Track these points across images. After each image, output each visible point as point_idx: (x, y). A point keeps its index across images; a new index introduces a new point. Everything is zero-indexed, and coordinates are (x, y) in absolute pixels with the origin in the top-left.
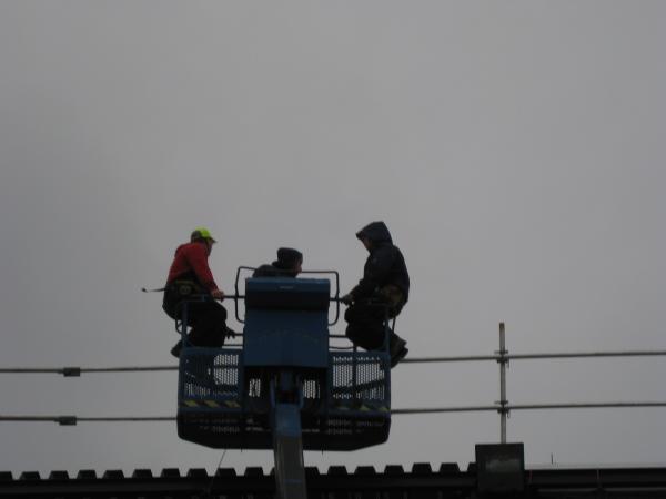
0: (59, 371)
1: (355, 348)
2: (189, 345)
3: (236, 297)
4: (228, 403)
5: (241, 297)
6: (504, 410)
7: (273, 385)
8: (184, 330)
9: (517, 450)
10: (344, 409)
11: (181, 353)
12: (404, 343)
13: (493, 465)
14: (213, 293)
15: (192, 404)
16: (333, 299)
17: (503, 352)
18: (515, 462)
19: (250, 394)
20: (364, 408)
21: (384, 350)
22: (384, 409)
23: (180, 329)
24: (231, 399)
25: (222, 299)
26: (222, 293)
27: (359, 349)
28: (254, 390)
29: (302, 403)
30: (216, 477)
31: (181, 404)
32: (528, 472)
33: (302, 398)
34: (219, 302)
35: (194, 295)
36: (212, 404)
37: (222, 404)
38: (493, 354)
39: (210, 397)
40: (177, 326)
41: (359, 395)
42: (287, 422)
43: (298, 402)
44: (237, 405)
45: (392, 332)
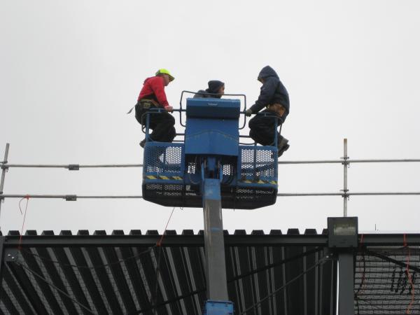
0: (66, 167)
1: (255, 144)
2: (150, 141)
3: (181, 110)
4: (174, 177)
5: (184, 110)
6: (345, 195)
7: (203, 166)
8: (147, 131)
9: (353, 221)
10: (248, 182)
11: (146, 145)
12: (287, 141)
13: (338, 230)
14: (166, 107)
15: (152, 177)
16: (242, 113)
17: (346, 158)
18: (352, 229)
19: (189, 172)
20: (261, 182)
21: (274, 145)
22: (274, 183)
23: (145, 130)
24: (177, 175)
25: (172, 111)
26: (172, 107)
27: (258, 145)
28: (191, 169)
29: (221, 178)
30: (164, 236)
31: (145, 177)
32: (360, 235)
33: (221, 176)
34: (170, 113)
35: (153, 109)
36: (164, 178)
37: (171, 178)
38: (339, 160)
39: (163, 174)
40: (143, 128)
41: (258, 174)
42: (212, 190)
43: (219, 178)
44: (180, 179)
45: (279, 134)
